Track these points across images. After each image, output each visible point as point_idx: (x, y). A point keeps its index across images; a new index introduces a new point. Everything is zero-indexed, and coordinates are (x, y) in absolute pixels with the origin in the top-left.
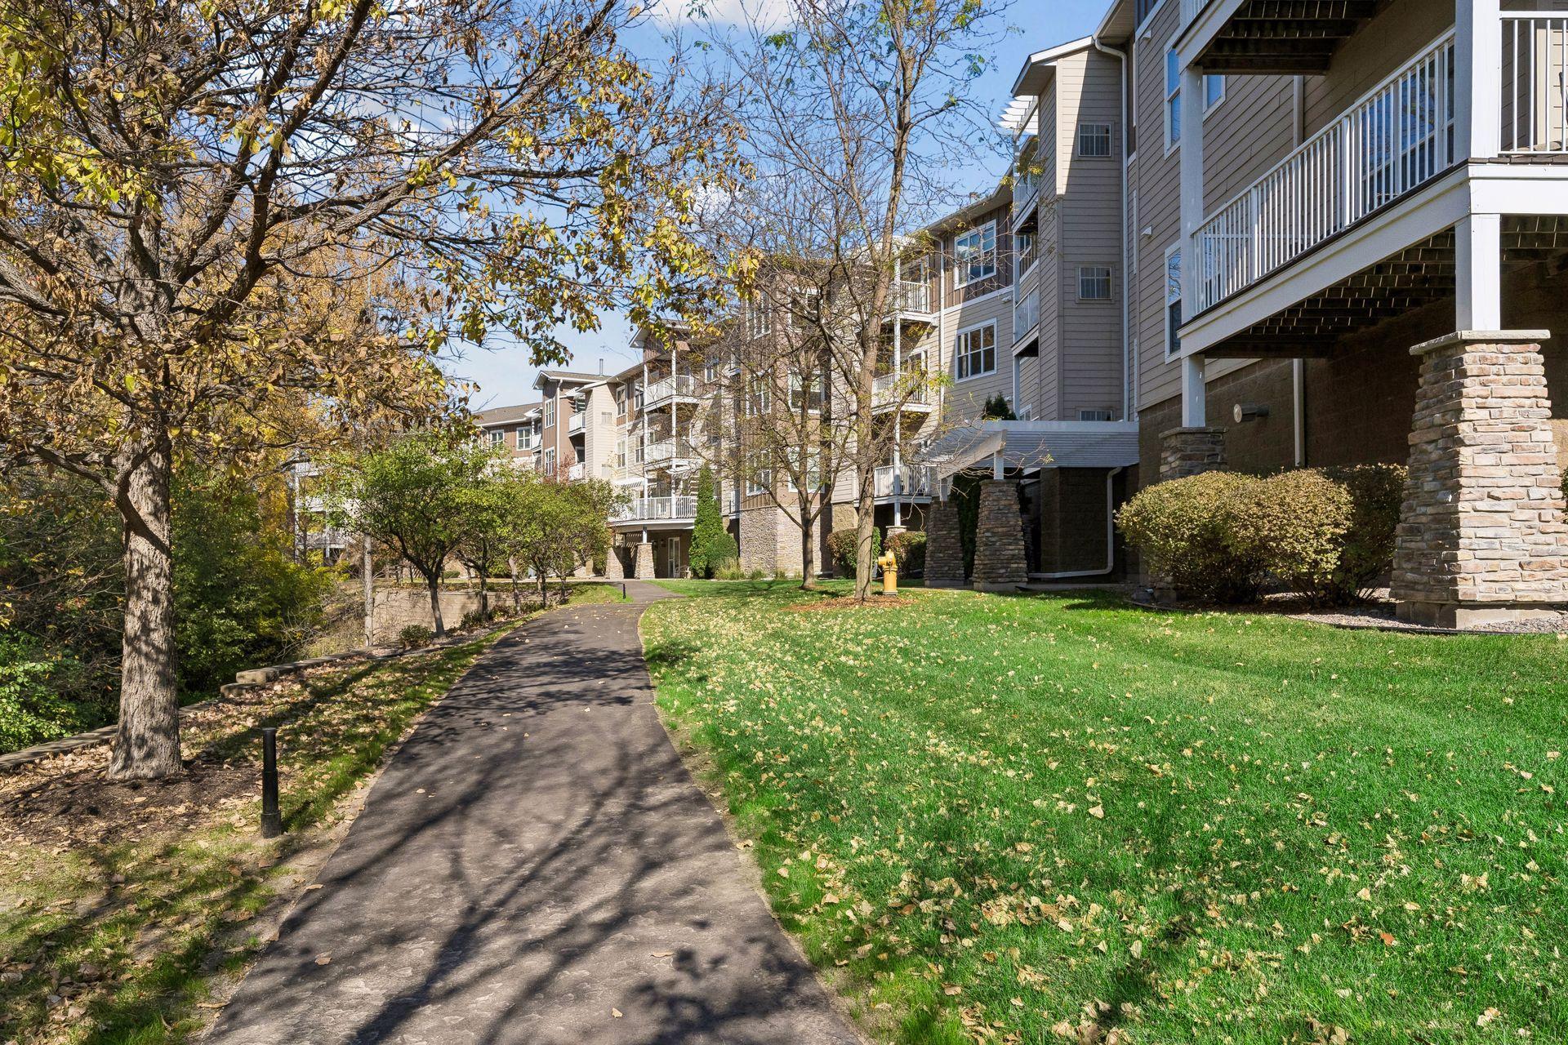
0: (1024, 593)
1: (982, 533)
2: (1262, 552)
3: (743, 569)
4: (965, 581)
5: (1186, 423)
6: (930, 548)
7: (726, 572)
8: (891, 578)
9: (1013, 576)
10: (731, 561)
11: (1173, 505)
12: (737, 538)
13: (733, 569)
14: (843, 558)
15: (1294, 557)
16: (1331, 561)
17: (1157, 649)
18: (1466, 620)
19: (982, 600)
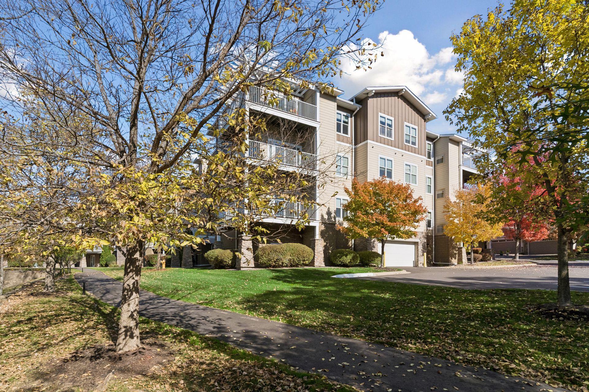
0: (192, 268)
1: (183, 257)
2: (222, 261)
3: (118, 264)
4: (181, 267)
5: (218, 240)
6: (172, 259)
7: (112, 265)
8: (164, 266)
9: (190, 265)
10: (114, 262)
11: (212, 254)
12: (116, 256)
13: (115, 264)
14: (149, 261)
15: (226, 262)
16: (230, 262)
17: (206, 274)
18: (242, 269)
19: (183, 269)
